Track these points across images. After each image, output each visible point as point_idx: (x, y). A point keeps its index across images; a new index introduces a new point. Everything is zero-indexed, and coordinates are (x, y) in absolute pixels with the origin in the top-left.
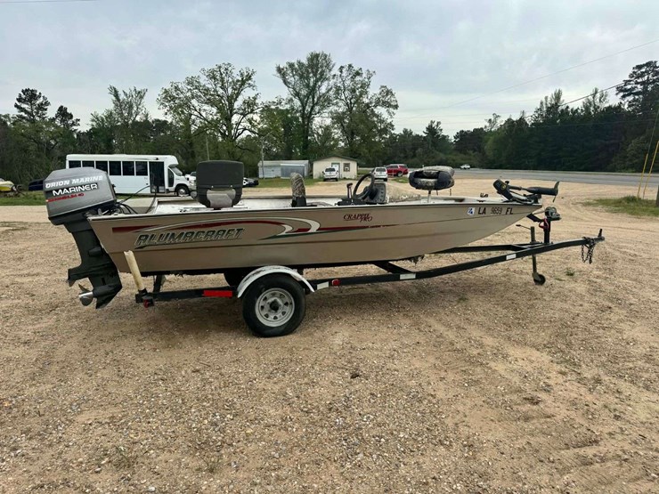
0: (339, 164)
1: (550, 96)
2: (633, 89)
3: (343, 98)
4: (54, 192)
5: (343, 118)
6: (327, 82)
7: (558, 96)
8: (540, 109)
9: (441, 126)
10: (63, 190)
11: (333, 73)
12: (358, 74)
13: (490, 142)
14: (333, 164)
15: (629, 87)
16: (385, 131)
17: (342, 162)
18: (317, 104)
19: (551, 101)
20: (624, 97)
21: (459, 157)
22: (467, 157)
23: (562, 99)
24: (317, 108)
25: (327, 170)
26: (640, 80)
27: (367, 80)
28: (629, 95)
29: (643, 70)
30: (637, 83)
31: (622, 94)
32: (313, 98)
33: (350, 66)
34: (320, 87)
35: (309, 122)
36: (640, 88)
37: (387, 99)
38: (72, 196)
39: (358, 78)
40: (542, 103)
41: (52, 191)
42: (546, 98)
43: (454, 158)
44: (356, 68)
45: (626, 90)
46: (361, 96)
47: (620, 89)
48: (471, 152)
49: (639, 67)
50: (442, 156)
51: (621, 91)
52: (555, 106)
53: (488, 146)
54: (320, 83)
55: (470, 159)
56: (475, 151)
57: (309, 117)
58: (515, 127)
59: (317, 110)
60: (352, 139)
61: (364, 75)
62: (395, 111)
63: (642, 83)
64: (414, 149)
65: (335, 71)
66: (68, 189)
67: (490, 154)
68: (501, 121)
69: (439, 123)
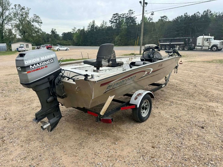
0: (23, 45)
1: (91, 22)
2: (113, 21)
3: (18, 18)
4: (31, 66)
5: (19, 26)
6: (8, 11)
7: (94, 22)
8: (89, 26)
9: (56, 31)
10: (36, 64)
11: (11, 7)
12: (23, 9)
13: (75, 37)
14: (20, 45)
15: (112, 20)
16: (38, 32)
17: (25, 44)
18: (5, 19)
19: (92, 24)
20: (111, 23)
21: (65, 42)
22: (67, 42)
23: (95, 23)
24: (5, 22)
25: (20, 47)
26: (115, 19)
27: (27, 11)
28: (112, 23)
29: (115, 15)
30: (114, 19)
31: (111, 22)
32: (3, 17)
33: (19, 5)
34: (5, 13)
35: (2, 27)
36: (115, 21)
37: (37, 19)
38: (42, 68)
39: (23, 10)
40: (89, 24)
41: (29, 66)
42: (90, 22)
43: (63, 42)
44: (22, 6)
45: (112, 21)
46: (26, 17)
47: (110, 21)
48: (68, 40)
49: (114, 15)
50: (58, 41)
51: (110, 22)
52: (93, 25)
53: (74, 38)
54: (5, 11)
55: (69, 43)
56: (69, 40)
57: (2, 25)
58: (82, 32)
59: (6, 23)
60: (24, 34)
61: (26, 9)
62: (41, 24)
63: (116, 20)
64: (48, 39)
65: (12, 6)
66: (39, 64)
67: (75, 41)
68: (76, 30)
69: (55, 30)
